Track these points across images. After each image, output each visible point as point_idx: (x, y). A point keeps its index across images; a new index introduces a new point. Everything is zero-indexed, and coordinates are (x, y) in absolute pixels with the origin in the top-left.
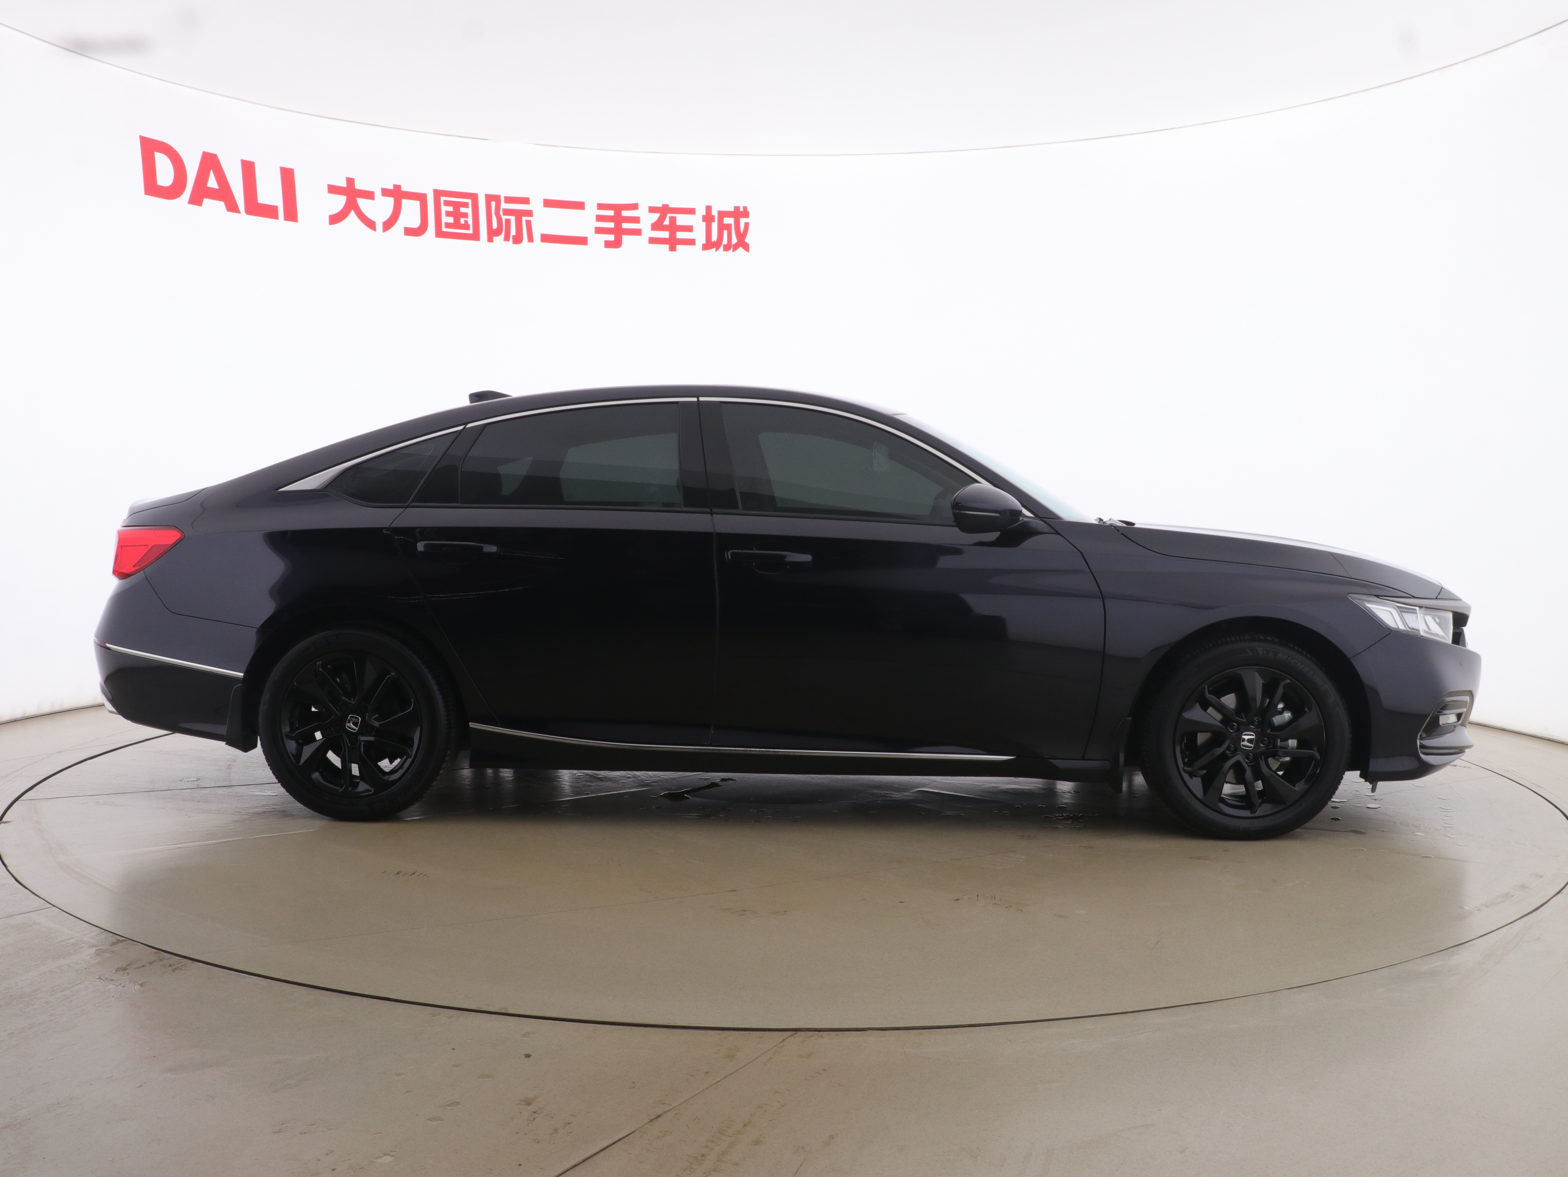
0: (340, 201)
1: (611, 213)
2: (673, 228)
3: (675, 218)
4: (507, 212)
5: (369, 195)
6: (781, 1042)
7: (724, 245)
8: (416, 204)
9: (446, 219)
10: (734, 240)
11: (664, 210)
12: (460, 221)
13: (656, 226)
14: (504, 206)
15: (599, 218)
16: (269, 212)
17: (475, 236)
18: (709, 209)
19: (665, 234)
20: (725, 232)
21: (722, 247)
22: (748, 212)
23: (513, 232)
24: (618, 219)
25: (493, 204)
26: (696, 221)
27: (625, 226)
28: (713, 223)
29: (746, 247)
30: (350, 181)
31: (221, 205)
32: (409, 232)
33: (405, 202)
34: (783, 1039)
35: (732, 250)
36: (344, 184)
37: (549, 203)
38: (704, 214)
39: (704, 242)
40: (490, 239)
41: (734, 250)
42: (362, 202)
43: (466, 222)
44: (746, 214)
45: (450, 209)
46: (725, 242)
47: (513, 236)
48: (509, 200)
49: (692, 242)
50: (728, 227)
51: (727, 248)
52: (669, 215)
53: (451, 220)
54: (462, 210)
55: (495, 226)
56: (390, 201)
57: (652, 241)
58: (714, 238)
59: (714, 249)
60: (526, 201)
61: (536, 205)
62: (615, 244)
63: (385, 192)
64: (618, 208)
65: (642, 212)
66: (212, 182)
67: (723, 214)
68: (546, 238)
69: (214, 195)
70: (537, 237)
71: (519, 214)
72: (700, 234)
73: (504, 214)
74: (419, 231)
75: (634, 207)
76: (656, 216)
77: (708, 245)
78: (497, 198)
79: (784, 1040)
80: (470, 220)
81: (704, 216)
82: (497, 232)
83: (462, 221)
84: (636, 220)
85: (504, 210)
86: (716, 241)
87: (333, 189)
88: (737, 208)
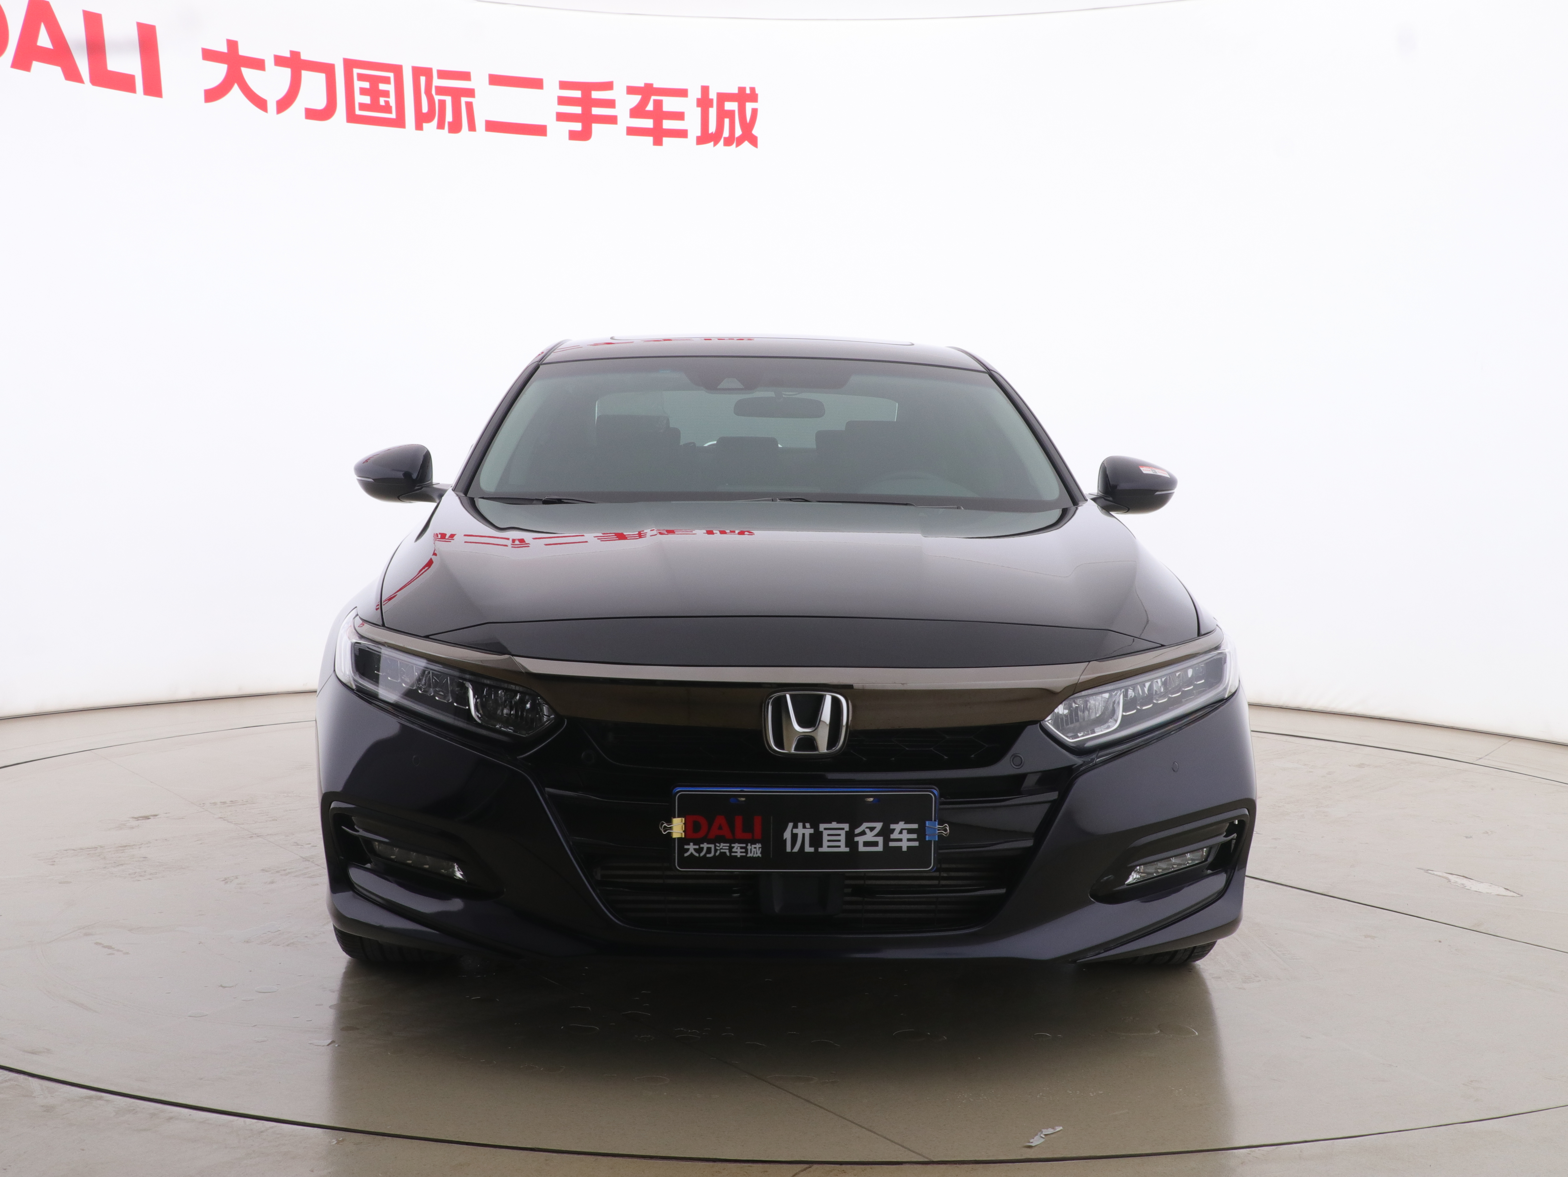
0: (218, 72)
1: (577, 94)
2: (659, 115)
3: (661, 102)
4: (441, 90)
5: (258, 64)
7: (725, 138)
8: (321, 77)
9: (360, 99)
10: (738, 132)
11: (647, 91)
12: (378, 101)
13: (637, 112)
14: (437, 82)
15: (562, 101)
16: (124, 83)
17: (399, 122)
18: (705, 90)
19: (648, 123)
20: (727, 121)
21: (722, 141)
22: (757, 95)
23: (449, 117)
24: (587, 102)
25: (423, 79)
26: (689, 106)
27: (596, 111)
28: (710, 109)
29: (754, 141)
30: (233, 45)
31: (56, 71)
32: (311, 114)
33: (305, 74)
35: (735, 144)
36: (224, 48)
37: (496, 80)
38: (700, 97)
39: (699, 134)
40: (419, 127)
41: (737, 145)
42: (248, 73)
43: (387, 102)
44: (753, 96)
45: (366, 85)
46: (726, 133)
47: (449, 123)
48: (443, 74)
49: (682, 134)
50: (731, 114)
51: (728, 142)
52: (653, 98)
53: (367, 100)
54: (382, 87)
55: (425, 109)
56: (286, 73)
57: (632, 131)
58: (712, 128)
59: (712, 143)
60: (465, 76)
61: (479, 82)
62: (584, 135)
63: (280, 61)
64: (587, 87)
65: (618, 94)
66: (44, 40)
67: (723, 97)
68: (493, 126)
69: (46, 56)
70: (480, 124)
71: (456, 94)
72: (692, 123)
73: (437, 94)
74: (325, 114)
75: (608, 86)
76: (636, 99)
77: (704, 138)
78: (427, 72)
79: (795, 1175)
80: (392, 101)
81: (698, 100)
82: (428, 118)
83: (382, 101)
84: (611, 104)
85: (437, 87)
86: (714, 132)
87: (209, 55)
88: (742, 90)
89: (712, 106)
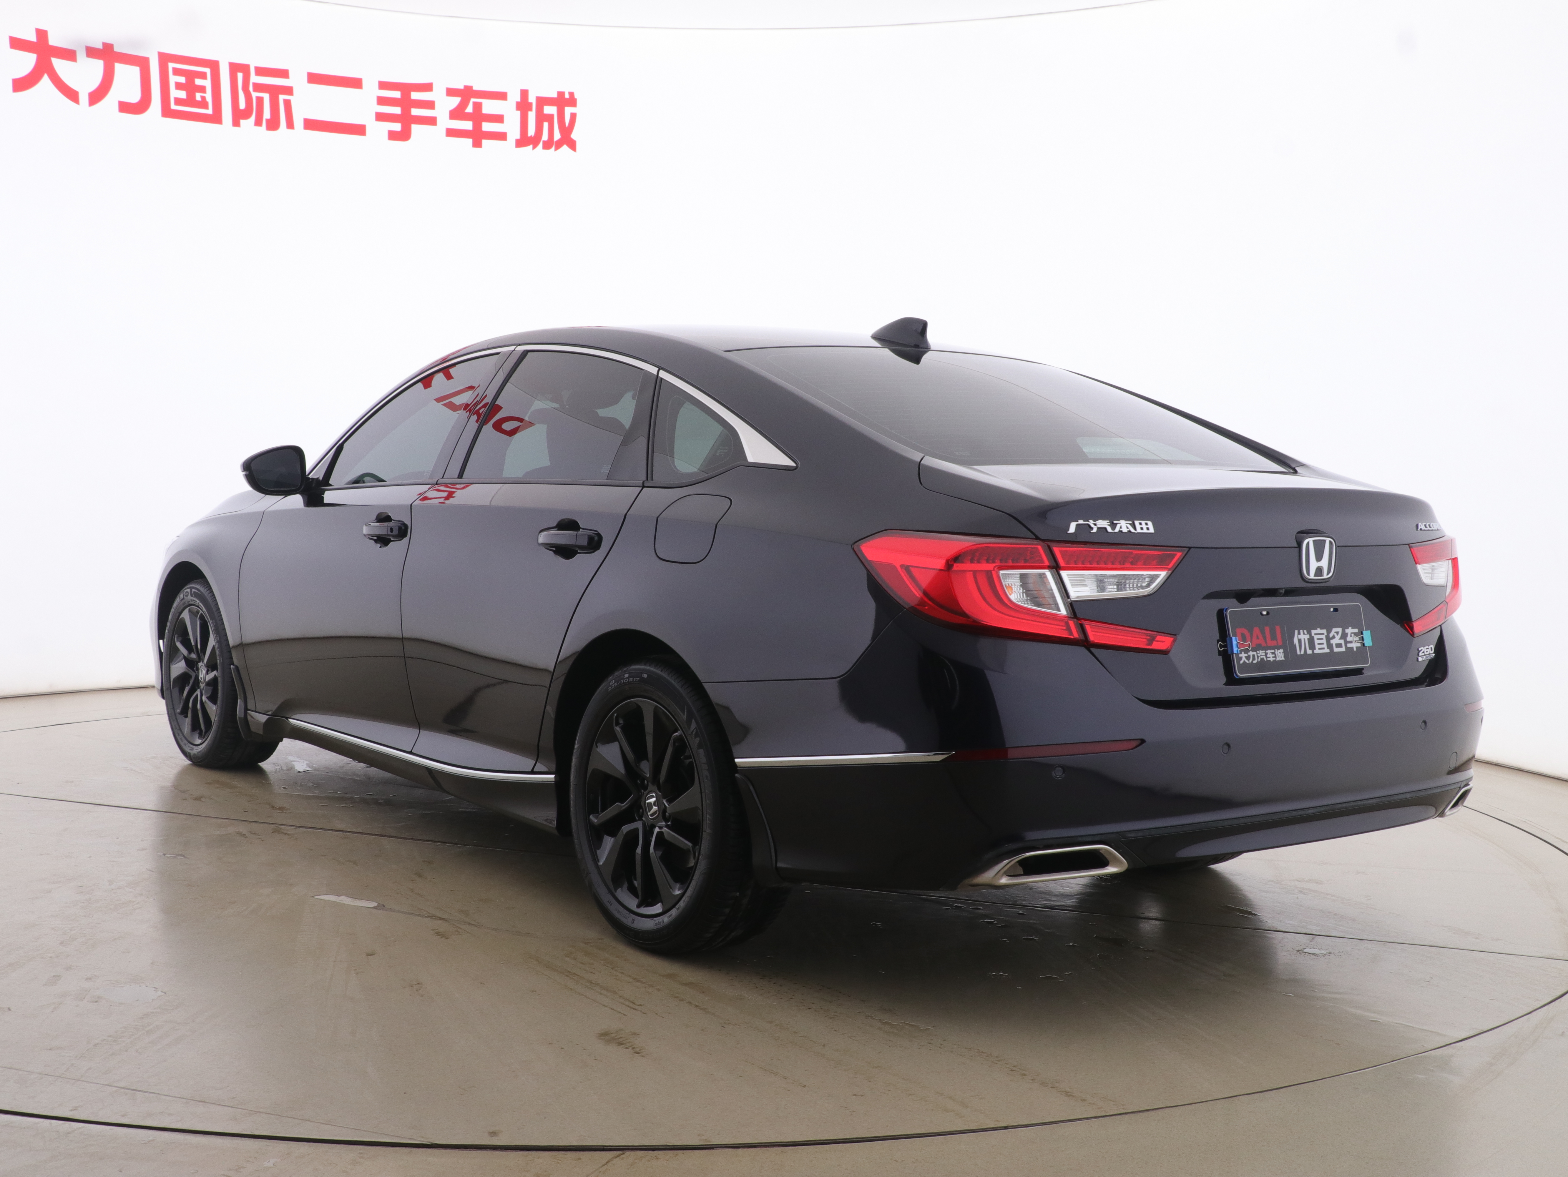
0: (27, 62)
1: (397, 94)
2: (478, 117)
3: (480, 104)
4: (258, 87)
5: (69, 55)
6: (604, 1165)
7: (544, 141)
8: (135, 71)
9: (176, 94)
10: (557, 136)
11: (466, 93)
12: (194, 96)
13: (456, 114)
14: (254, 79)
15: (381, 101)
17: (216, 118)
18: (524, 93)
19: (468, 125)
20: (546, 125)
21: (541, 145)
22: (576, 100)
23: (267, 114)
24: (406, 103)
25: (240, 76)
26: (508, 109)
27: (415, 112)
28: (530, 113)
29: (572, 145)
32: (125, 107)
33: (119, 68)
34: (606, 1161)
35: (553, 148)
36: (33, 38)
37: (314, 78)
38: (519, 100)
39: (518, 137)
40: (236, 123)
41: (556, 149)
42: (58, 64)
43: (203, 98)
44: (572, 101)
45: (182, 80)
46: (545, 137)
47: (267, 120)
48: (261, 71)
49: (502, 136)
50: (550, 118)
51: (547, 145)
52: (473, 100)
53: (182, 94)
54: (198, 82)
55: (242, 105)
56: (98, 66)
57: (451, 133)
58: (531, 131)
59: (531, 146)
60: (284, 74)
61: (297, 80)
62: (403, 135)
63: (91, 52)
64: (406, 88)
65: (437, 95)
67: (542, 101)
68: (311, 125)
70: (298, 122)
71: (274, 91)
72: (512, 126)
73: (255, 90)
74: (139, 107)
75: (427, 87)
76: (455, 101)
77: (524, 141)
78: (245, 68)
79: (608, 1162)
80: (208, 96)
81: (517, 103)
82: (246, 114)
83: (198, 96)
84: (430, 105)
85: (255, 85)
86: (533, 136)
87: (16, 43)
88: (561, 94)
89: (531, 110)
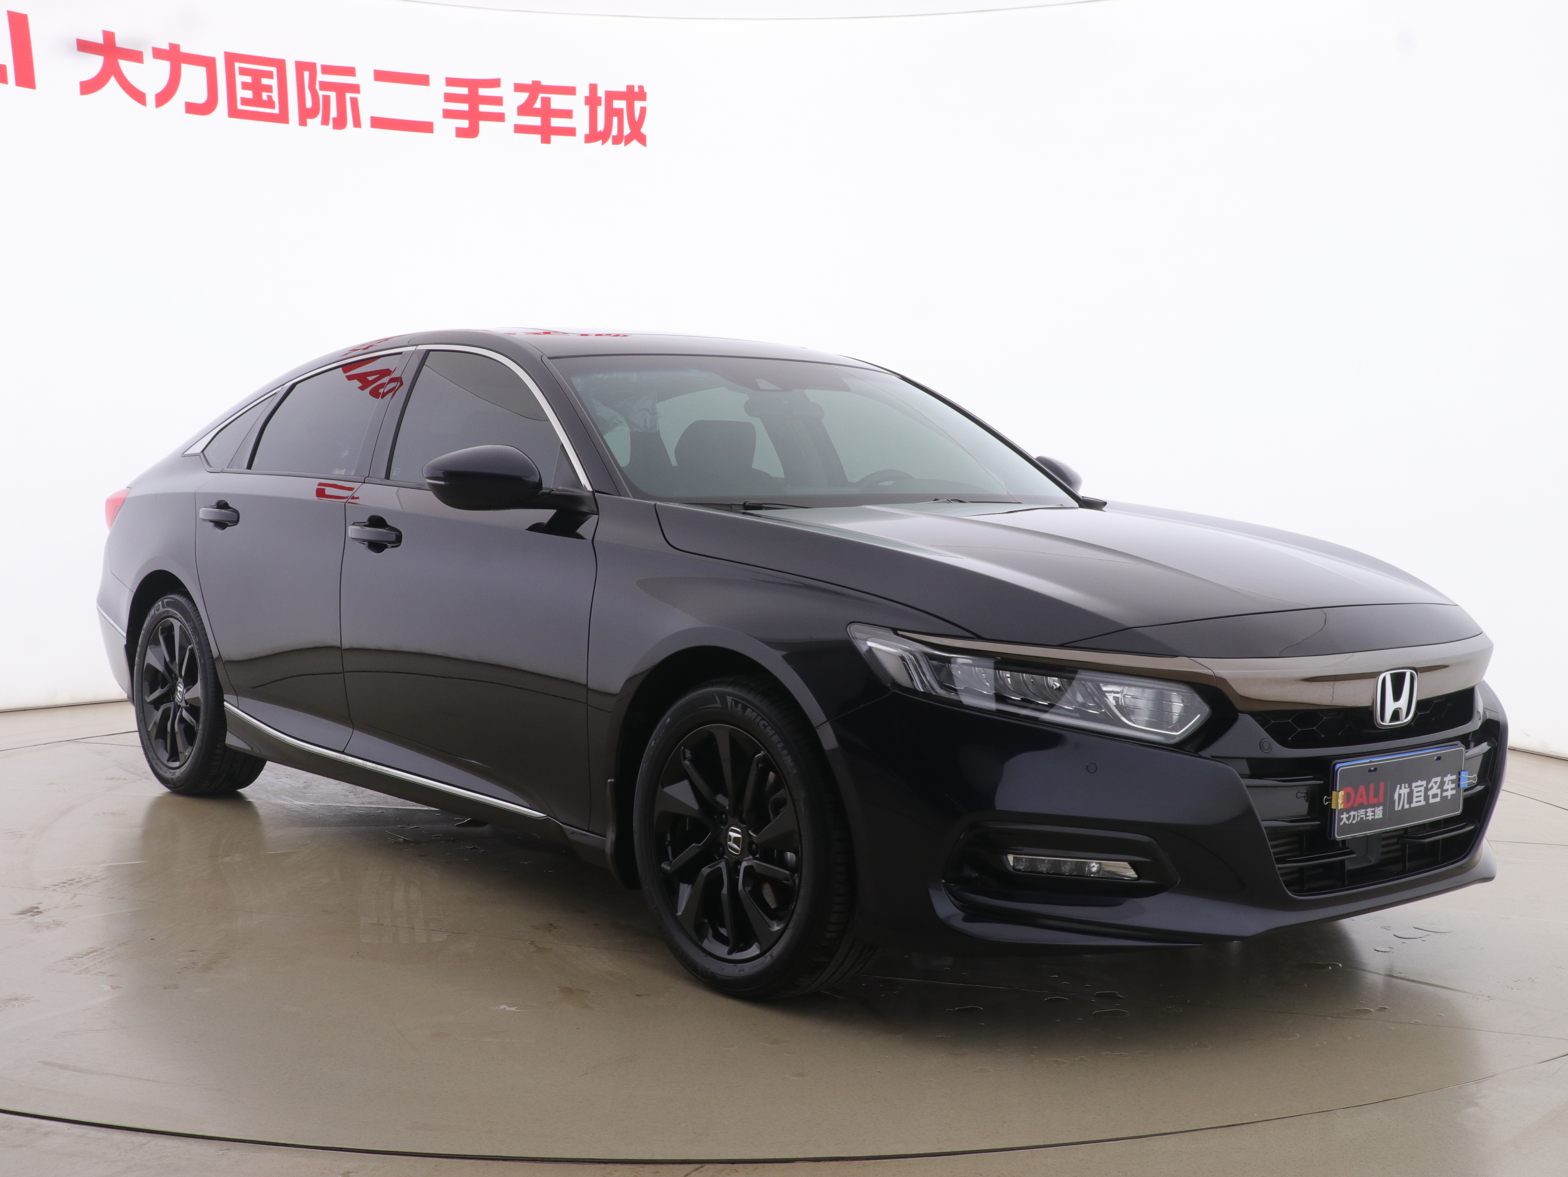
0: (94, 64)
1: (464, 91)
2: (547, 112)
3: (548, 99)
4: (325, 86)
5: (136, 56)
7: (613, 137)
8: (202, 71)
9: (242, 94)
10: (627, 130)
11: (534, 89)
12: (261, 96)
13: (525, 110)
14: (321, 77)
15: (449, 98)
17: (282, 117)
18: (593, 88)
19: (536, 121)
20: (615, 120)
21: (610, 140)
22: (645, 94)
23: (334, 113)
24: (474, 99)
25: (306, 74)
26: (577, 104)
27: (483, 108)
28: (599, 107)
29: (642, 140)
30: (109, 36)
32: (192, 108)
33: (185, 68)
34: (683, 1174)
35: (623, 143)
36: (99, 39)
37: (381, 76)
38: (588, 95)
39: (588, 132)
40: (303, 122)
41: (626, 144)
42: (125, 65)
43: (270, 97)
44: (641, 95)
45: (248, 79)
46: (614, 132)
47: (334, 119)
48: (327, 70)
49: (570, 132)
50: (619, 112)
51: (617, 141)
52: (541, 95)
53: (249, 94)
54: (265, 81)
55: (309, 104)
56: (165, 66)
57: (519, 129)
58: (601, 126)
59: (600, 142)
60: (351, 71)
61: (364, 78)
62: (471, 132)
63: (158, 53)
64: (473, 84)
65: (505, 91)
67: (612, 96)
68: (378, 123)
70: (365, 121)
71: (341, 90)
72: (580, 121)
73: (321, 89)
74: (205, 108)
75: (495, 83)
76: (523, 97)
77: (593, 136)
78: (311, 67)
80: (275, 96)
81: (586, 98)
82: (313, 113)
83: (265, 95)
84: (498, 101)
85: (321, 83)
86: (602, 131)
87: (84, 46)
88: (630, 88)
